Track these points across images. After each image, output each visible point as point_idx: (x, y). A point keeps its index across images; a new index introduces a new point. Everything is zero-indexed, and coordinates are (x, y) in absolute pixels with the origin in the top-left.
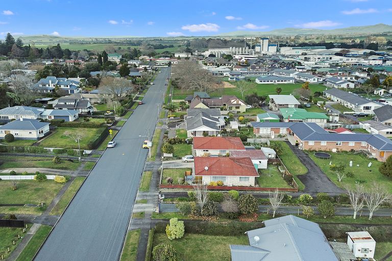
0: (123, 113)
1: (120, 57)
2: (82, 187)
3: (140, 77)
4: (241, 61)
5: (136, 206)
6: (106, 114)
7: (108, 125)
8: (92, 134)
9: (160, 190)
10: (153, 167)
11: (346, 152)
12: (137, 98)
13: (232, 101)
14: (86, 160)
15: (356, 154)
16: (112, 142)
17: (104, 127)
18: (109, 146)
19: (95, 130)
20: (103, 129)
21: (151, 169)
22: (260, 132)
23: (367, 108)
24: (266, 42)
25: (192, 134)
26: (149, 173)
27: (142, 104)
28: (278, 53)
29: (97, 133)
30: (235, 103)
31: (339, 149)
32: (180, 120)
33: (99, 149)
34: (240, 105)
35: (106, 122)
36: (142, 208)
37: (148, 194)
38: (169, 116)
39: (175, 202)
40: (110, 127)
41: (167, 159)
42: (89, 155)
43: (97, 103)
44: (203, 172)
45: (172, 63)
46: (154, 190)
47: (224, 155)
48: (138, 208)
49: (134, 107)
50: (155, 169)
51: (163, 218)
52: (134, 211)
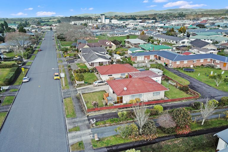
0: (29, 57)
1: (17, 25)
2: (5, 123)
3: (34, 36)
4: (94, 26)
5: (70, 135)
6: (15, 58)
7: (20, 65)
8: (6, 73)
9: (87, 114)
10: (70, 94)
11: (199, 67)
12: (36, 48)
13: (107, 43)
14: (4, 95)
15: (206, 67)
16: (27, 77)
17: (16, 66)
18: (24, 81)
19: (8, 69)
20: (16, 68)
21: (69, 96)
22: (137, 60)
23: (183, 43)
24: (104, 17)
25: (90, 65)
26: (69, 99)
27: (41, 51)
28: (110, 23)
29: (11, 71)
30: (109, 44)
31: (195, 65)
32: (74, 58)
33: (16, 84)
34: (112, 45)
35: (16, 63)
36: (77, 137)
37: (77, 120)
38: (65, 56)
39: (107, 125)
40: (21, 66)
41: (80, 85)
42: (7, 90)
43: (6, 52)
44: (123, 92)
45: (53, 28)
46: (80, 115)
47: (124, 77)
48: (73, 137)
49: (35, 53)
50: (73, 95)
51: (105, 145)
52: (71, 142)
